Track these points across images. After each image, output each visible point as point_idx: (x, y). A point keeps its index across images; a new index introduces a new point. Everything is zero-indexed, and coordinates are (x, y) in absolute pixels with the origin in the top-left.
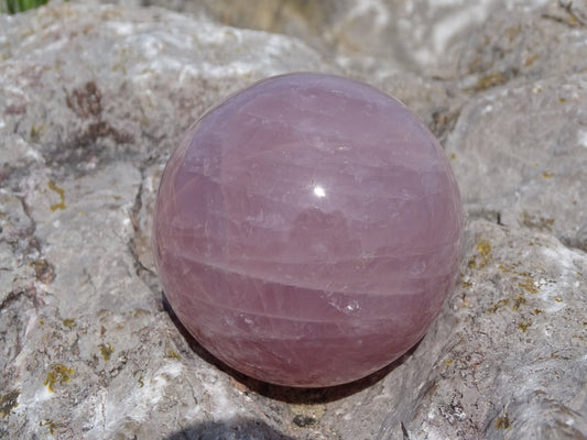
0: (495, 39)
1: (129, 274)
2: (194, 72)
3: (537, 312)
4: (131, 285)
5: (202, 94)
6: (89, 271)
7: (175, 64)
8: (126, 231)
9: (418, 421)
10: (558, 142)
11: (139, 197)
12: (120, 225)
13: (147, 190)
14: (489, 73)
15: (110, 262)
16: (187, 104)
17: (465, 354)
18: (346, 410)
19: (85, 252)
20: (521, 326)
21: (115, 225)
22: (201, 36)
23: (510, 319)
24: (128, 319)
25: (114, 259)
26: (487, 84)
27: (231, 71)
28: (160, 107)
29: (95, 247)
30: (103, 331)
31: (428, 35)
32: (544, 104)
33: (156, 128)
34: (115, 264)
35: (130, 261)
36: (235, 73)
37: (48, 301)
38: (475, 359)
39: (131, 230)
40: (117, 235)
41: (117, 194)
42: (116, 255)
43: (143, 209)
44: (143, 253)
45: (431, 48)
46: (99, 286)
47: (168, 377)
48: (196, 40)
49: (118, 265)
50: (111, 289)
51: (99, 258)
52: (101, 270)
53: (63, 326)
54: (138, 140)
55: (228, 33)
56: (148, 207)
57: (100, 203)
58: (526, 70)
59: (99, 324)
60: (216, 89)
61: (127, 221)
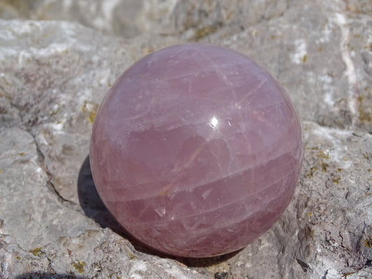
0: (198, 5)
1: (59, 207)
2: (28, 55)
3: (340, 170)
4: (65, 214)
5: (39, 69)
6: (27, 211)
7: (12, 52)
8: (41, 177)
9: (312, 255)
10: (279, 63)
11: (39, 151)
12: (35, 174)
13: (43, 144)
14: (201, 27)
15: (40, 202)
16: (32, 79)
17: (316, 207)
18: (244, 261)
19: (15, 199)
20: (334, 181)
21: (32, 175)
22: (16, 30)
23: (325, 178)
24: (84, 239)
25: (42, 199)
26: (203, 34)
27: (53, 51)
28: (14, 84)
29: (23, 194)
30: (70, 253)
31: (99, 8)
32: (262, 41)
33: (19, 99)
34: (44, 202)
35: (54, 198)
36: (56, 52)
37: (7, 240)
38: (323, 208)
39: (45, 175)
40: (35, 181)
41: (20, 152)
42: (42, 195)
43: (47, 158)
44: (61, 189)
45: (103, 16)
46: (39, 220)
47: (140, 273)
48: (14, 33)
49: (47, 202)
50: (52, 221)
51: (30, 200)
52: (36, 209)
53: (34, 257)
54: (10, 110)
55: (31, 25)
56: (50, 157)
57: (10, 161)
58: (228, 22)
59: (64, 249)
60: (49, 65)
61: (39, 170)
